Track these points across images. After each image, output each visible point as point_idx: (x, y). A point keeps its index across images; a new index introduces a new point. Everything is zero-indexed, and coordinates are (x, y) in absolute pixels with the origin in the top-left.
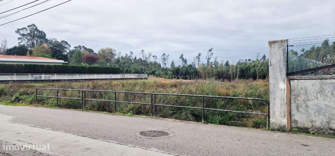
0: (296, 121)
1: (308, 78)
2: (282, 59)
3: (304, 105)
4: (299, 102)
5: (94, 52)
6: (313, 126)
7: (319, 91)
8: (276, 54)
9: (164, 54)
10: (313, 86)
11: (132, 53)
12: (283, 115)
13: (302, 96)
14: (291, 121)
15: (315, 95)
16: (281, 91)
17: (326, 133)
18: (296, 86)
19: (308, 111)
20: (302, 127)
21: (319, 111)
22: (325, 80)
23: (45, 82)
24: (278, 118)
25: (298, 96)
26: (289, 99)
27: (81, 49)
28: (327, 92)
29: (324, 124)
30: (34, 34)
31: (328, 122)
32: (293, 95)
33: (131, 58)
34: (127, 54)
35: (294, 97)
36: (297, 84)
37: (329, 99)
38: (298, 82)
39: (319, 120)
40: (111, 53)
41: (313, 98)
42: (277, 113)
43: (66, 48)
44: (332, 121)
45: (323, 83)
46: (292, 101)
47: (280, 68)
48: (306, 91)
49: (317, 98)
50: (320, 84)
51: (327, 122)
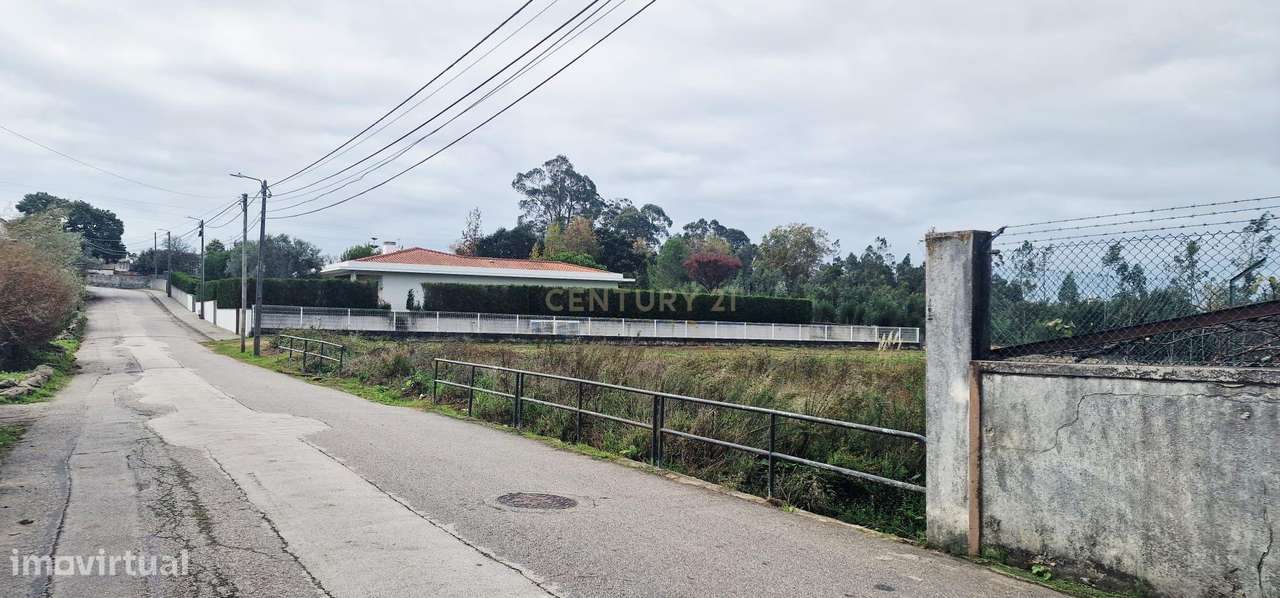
0: (995, 523)
1: (1030, 371)
2: (962, 298)
3: (1018, 468)
4: (1005, 455)
5: (748, 240)
6: (1045, 546)
7: (1064, 419)
8: (946, 280)
9: (1027, 246)
10: (1047, 398)
11: (884, 241)
12: (961, 495)
13: (1015, 434)
14: (981, 522)
15: (1053, 435)
16: (957, 412)
17: (1085, 580)
18: (997, 395)
19: (1031, 492)
20: (1014, 546)
21: (1064, 493)
22: (1083, 380)
23: (558, 343)
24: (947, 505)
25: (1002, 432)
26: (978, 441)
27: (705, 230)
28: (1087, 425)
29: (1078, 545)
30: (563, 188)
31: (1092, 537)
32: (990, 426)
33: (887, 262)
34: (870, 246)
35: (992, 434)
36: (1000, 390)
37: (1094, 453)
38: (1003, 382)
39: (1064, 527)
40: (811, 244)
41: (1045, 443)
42: (945, 489)
43: (657, 229)
44: (1103, 537)
45: (1075, 392)
46: (987, 451)
47: (955, 330)
48: (1026, 418)
49: (1058, 446)
50: (1067, 393)
51: (1086, 538)
